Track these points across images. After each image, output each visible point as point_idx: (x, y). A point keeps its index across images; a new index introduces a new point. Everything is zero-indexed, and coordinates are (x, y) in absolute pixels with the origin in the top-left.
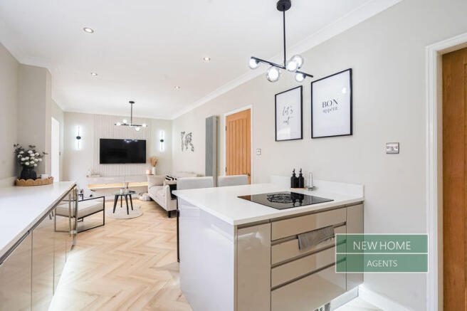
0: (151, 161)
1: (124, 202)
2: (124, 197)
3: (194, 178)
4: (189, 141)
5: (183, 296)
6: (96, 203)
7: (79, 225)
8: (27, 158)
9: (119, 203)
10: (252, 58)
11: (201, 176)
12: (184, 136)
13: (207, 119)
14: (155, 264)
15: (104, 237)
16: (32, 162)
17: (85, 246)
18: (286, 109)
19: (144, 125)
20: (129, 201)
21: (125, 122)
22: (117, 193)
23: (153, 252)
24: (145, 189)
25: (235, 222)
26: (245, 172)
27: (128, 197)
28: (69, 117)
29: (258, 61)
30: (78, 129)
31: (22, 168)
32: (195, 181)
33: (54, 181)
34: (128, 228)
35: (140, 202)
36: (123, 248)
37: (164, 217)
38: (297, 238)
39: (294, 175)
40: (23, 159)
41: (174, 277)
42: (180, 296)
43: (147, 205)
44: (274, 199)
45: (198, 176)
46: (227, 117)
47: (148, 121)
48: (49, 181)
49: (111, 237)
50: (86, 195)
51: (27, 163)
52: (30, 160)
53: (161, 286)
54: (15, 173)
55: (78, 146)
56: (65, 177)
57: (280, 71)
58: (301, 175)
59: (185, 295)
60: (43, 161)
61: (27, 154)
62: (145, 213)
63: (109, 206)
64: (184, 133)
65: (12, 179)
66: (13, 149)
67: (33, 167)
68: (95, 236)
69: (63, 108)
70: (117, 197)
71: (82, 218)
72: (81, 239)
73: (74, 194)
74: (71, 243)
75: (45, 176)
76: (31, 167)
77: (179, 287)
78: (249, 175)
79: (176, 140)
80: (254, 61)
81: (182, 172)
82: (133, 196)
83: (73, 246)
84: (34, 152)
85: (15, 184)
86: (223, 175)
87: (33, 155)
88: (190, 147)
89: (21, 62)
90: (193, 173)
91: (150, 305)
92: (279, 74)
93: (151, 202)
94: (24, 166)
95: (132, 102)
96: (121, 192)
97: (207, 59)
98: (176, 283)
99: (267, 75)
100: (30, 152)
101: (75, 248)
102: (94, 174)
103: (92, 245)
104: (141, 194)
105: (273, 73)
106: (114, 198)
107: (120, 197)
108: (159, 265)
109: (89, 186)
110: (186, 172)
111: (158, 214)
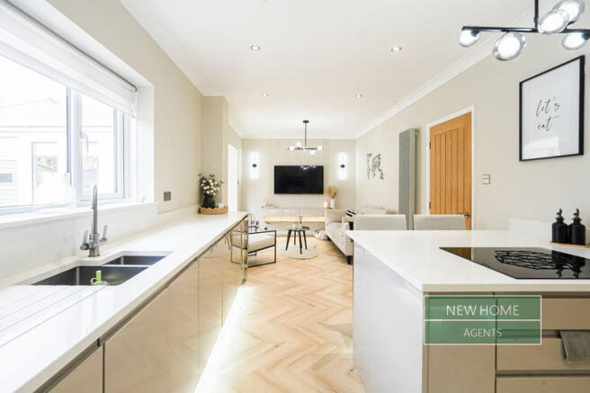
0: (330, 191)
1: (297, 239)
2: (297, 233)
3: (383, 215)
4: (377, 165)
5: (355, 371)
6: (267, 237)
7: (251, 259)
8: (208, 187)
9: (292, 239)
10: (464, 28)
11: (393, 213)
12: (371, 159)
13: (400, 134)
14: (326, 320)
15: (274, 276)
16: (212, 191)
17: (255, 283)
18: (544, 104)
19: (320, 148)
20: (303, 238)
21: (299, 145)
22: (289, 227)
23: (325, 305)
24: (321, 226)
25: (424, 286)
26: (461, 210)
27: (302, 233)
28: (246, 144)
29: (476, 30)
30: (255, 157)
31: (204, 197)
32: (385, 219)
33: (230, 210)
34: (299, 270)
35: (315, 241)
36: (292, 292)
37: (343, 262)
38: (559, 336)
39: (560, 220)
40: (205, 188)
41: (346, 343)
42: (351, 370)
43: (324, 246)
44: (507, 260)
45: (389, 212)
46: (431, 128)
47: (326, 142)
48: (225, 211)
49: (281, 277)
50: (261, 228)
51: (208, 192)
52: (210, 189)
53: (330, 350)
54: (200, 201)
55: (254, 174)
56: (242, 207)
57: (524, 39)
58: (577, 220)
59: (358, 370)
60: (221, 190)
61: (207, 184)
62: (320, 256)
63: (281, 242)
64: (370, 155)
65: (197, 207)
66: (198, 178)
67: (212, 196)
68: (266, 273)
69: (241, 135)
70: (290, 232)
71: (256, 251)
72: (253, 274)
73: (245, 225)
74: (242, 278)
75: (221, 206)
76: (211, 196)
77: (350, 357)
78: (469, 215)
79: (361, 165)
80: (468, 32)
81: (367, 207)
82: (306, 232)
83: (244, 280)
84: (214, 181)
85: (199, 212)
86: (425, 212)
87: (212, 184)
88: (378, 173)
89: (205, 95)
90: (382, 208)
91: (314, 370)
92: (522, 44)
93: (328, 242)
94: (206, 194)
95: (306, 122)
96: (294, 227)
97: (396, 49)
98: (348, 351)
99: (496, 50)
100: (210, 181)
101: (247, 282)
102: (269, 205)
103: (261, 283)
104: (317, 231)
105: (509, 45)
106: (287, 233)
107: (293, 233)
108: (330, 322)
109: (265, 217)
110: (372, 207)
111: (335, 258)
